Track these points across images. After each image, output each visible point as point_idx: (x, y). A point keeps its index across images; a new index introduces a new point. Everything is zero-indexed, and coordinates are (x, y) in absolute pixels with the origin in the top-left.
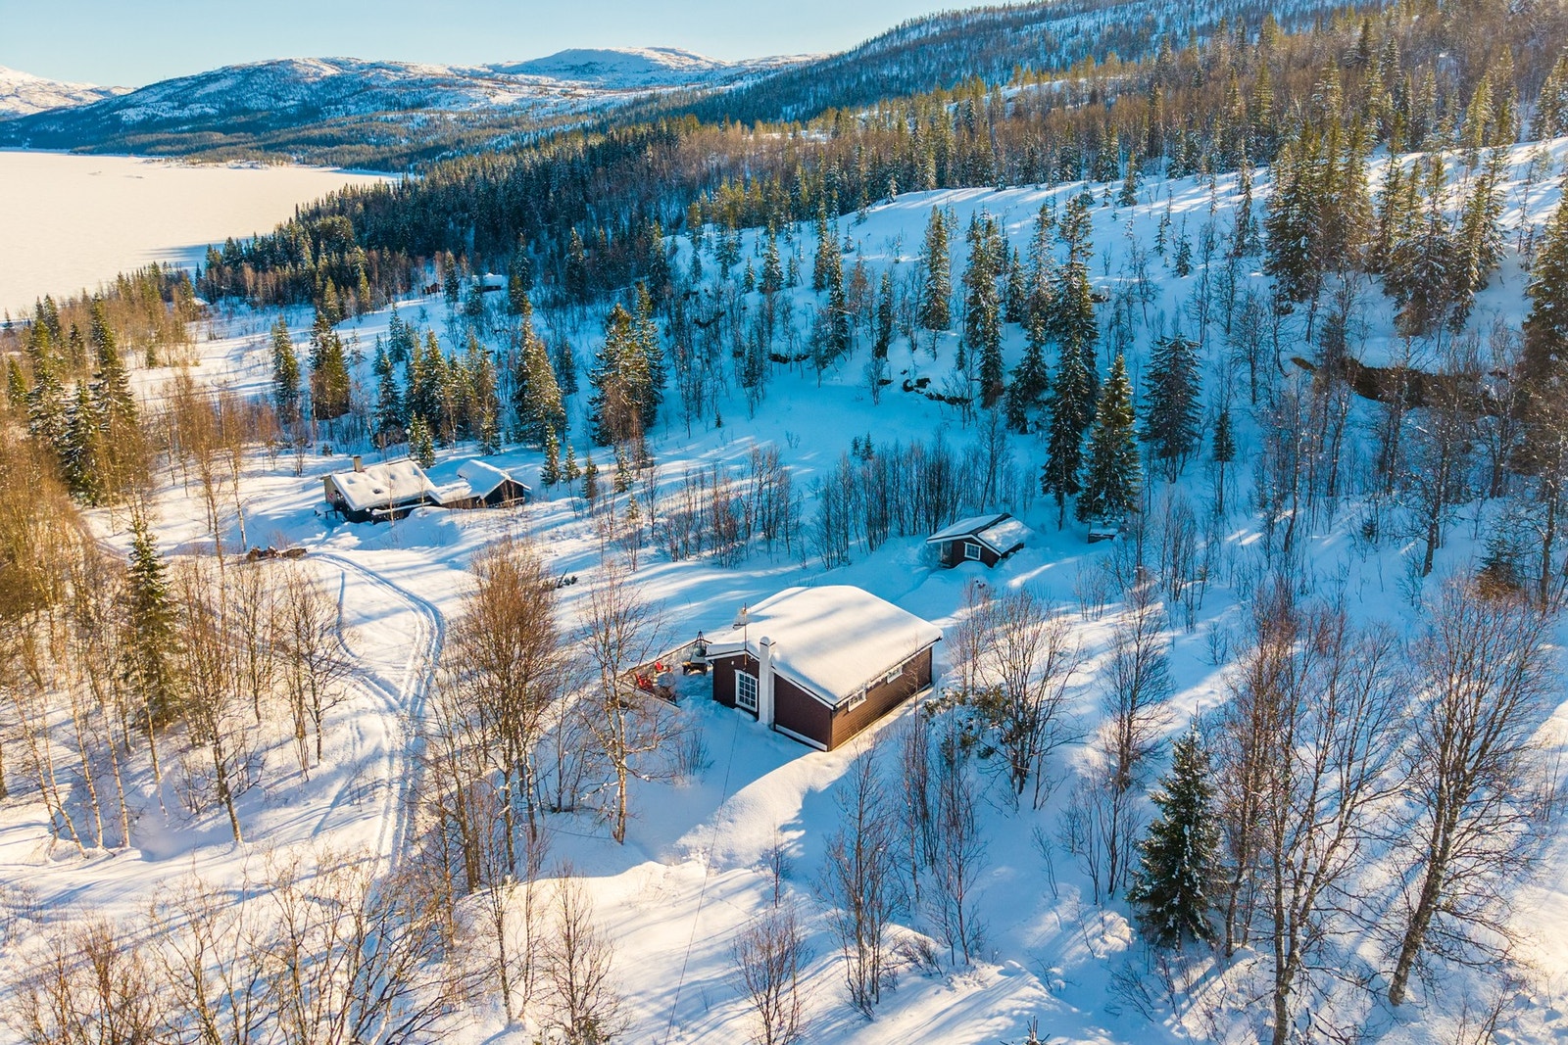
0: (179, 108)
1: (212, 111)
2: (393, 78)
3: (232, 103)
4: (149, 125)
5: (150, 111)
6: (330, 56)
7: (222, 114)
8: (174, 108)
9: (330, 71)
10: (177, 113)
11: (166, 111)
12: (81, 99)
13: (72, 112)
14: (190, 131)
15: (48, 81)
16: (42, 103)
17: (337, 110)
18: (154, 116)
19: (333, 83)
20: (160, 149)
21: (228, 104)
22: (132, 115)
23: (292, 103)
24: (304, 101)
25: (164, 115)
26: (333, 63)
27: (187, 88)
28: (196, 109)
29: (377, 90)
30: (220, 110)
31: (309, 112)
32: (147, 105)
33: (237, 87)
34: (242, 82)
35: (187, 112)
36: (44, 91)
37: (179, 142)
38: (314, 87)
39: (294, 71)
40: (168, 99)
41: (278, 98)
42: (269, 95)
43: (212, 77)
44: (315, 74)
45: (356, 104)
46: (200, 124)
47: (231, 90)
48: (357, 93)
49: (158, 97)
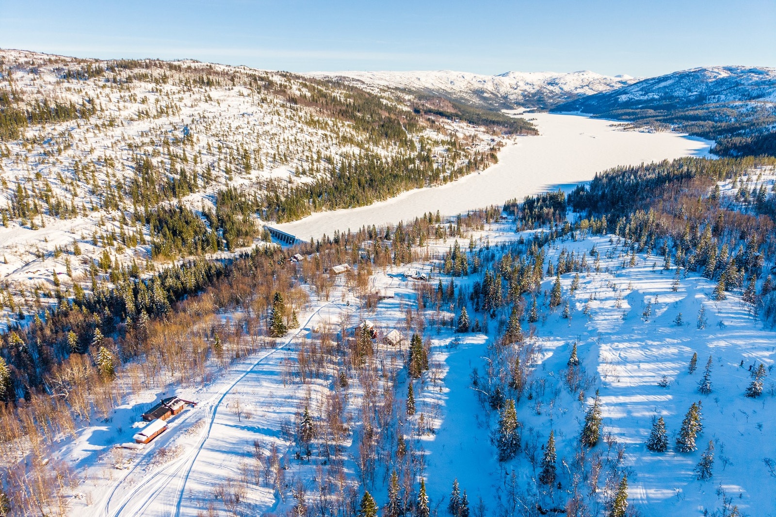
0: (645, 95)
1: (656, 97)
2: (755, 78)
3: (667, 93)
4: (628, 104)
5: (631, 96)
6: (726, 65)
7: (661, 98)
8: (642, 95)
9: (724, 75)
10: (642, 98)
11: (638, 96)
12: (613, 86)
13: (604, 95)
14: (641, 108)
15: (604, 77)
16: (597, 89)
17: (714, 98)
18: (632, 99)
19: (721, 82)
20: (624, 117)
21: (666, 93)
22: (623, 98)
23: (695, 93)
24: (701, 92)
25: (636, 99)
26: (729, 69)
27: (653, 84)
28: (651, 95)
29: (742, 86)
30: (661, 96)
31: (701, 99)
32: (632, 93)
33: (673, 85)
34: (677, 82)
35: (646, 98)
36: (600, 83)
37: (633, 114)
38: (710, 84)
39: (704, 76)
40: (642, 90)
41: (690, 90)
42: (686, 89)
43: (665, 78)
44: (715, 77)
45: (726, 95)
46: (648, 104)
47: (670, 86)
48: (730, 88)
49: (639, 89)
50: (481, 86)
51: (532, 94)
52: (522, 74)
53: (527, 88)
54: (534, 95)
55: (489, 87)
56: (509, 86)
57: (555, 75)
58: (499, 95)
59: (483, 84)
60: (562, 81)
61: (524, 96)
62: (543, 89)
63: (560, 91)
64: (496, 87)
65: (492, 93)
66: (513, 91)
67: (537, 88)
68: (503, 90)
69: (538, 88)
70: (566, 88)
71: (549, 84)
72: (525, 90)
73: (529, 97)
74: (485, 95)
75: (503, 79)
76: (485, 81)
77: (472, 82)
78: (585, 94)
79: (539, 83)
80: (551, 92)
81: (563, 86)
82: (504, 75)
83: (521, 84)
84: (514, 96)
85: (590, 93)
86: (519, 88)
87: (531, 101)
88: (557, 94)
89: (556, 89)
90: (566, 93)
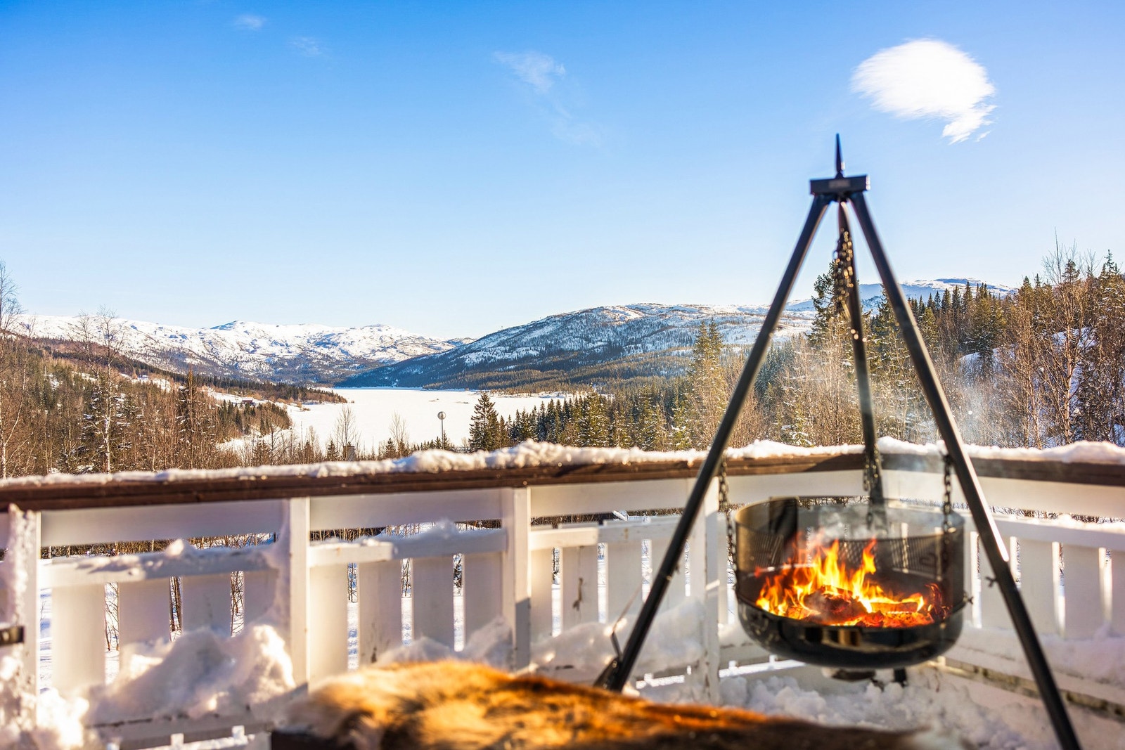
0: (509, 351)
1: (534, 353)
2: (688, 319)
3: (551, 346)
4: (484, 365)
5: (487, 355)
6: (629, 303)
7: (542, 355)
8: (506, 351)
9: (633, 316)
10: (507, 356)
11: (499, 354)
12: (439, 349)
13: (431, 358)
14: (515, 369)
15: (420, 336)
17: (636, 348)
18: (490, 358)
19: (635, 326)
20: (490, 384)
21: (548, 346)
22: (473, 358)
23: (599, 343)
24: (610, 342)
25: (497, 357)
26: (638, 308)
27: (518, 335)
28: (522, 352)
29: (673, 330)
30: (541, 351)
31: (613, 350)
32: (486, 350)
33: (556, 332)
34: (561, 328)
35: (515, 355)
36: (414, 343)
37: (505, 378)
38: (619, 329)
39: (604, 317)
40: (502, 343)
41: (589, 340)
42: (581, 338)
43: (537, 326)
44: (621, 319)
45: (653, 343)
46: (523, 362)
47: (551, 335)
48: (655, 333)
49: (495, 343)
50: (177, 345)
51: (288, 361)
52: (261, 327)
53: (276, 350)
54: (293, 362)
55: (197, 347)
56: (236, 346)
57: (327, 330)
58: (219, 363)
59: (181, 342)
60: (343, 339)
61: (274, 365)
62: (308, 353)
63: (344, 356)
64: (209, 347)
65: (203, 358)
66: (246, 356)
67: (296, 351)
68: (225, 354)
69: (299, 351)
70: (355, 351)
71: (318, 344)
72: (273, 355)
73: (282, 365)
74: (188, 360)
75: (222, 333)
76: (184, 336)
77: (157, 337)
78: (392, 360)
79: (298, 341)
80: (327, 358)
81: (346, 348)
82: (222, 327)
83: (263, 344)
84: (251, 365)
85: (400, 358)
86: (259, 351)
87: (289, 372)
88: (338, 362)
89: (335, 353)
90: (357, 359)
